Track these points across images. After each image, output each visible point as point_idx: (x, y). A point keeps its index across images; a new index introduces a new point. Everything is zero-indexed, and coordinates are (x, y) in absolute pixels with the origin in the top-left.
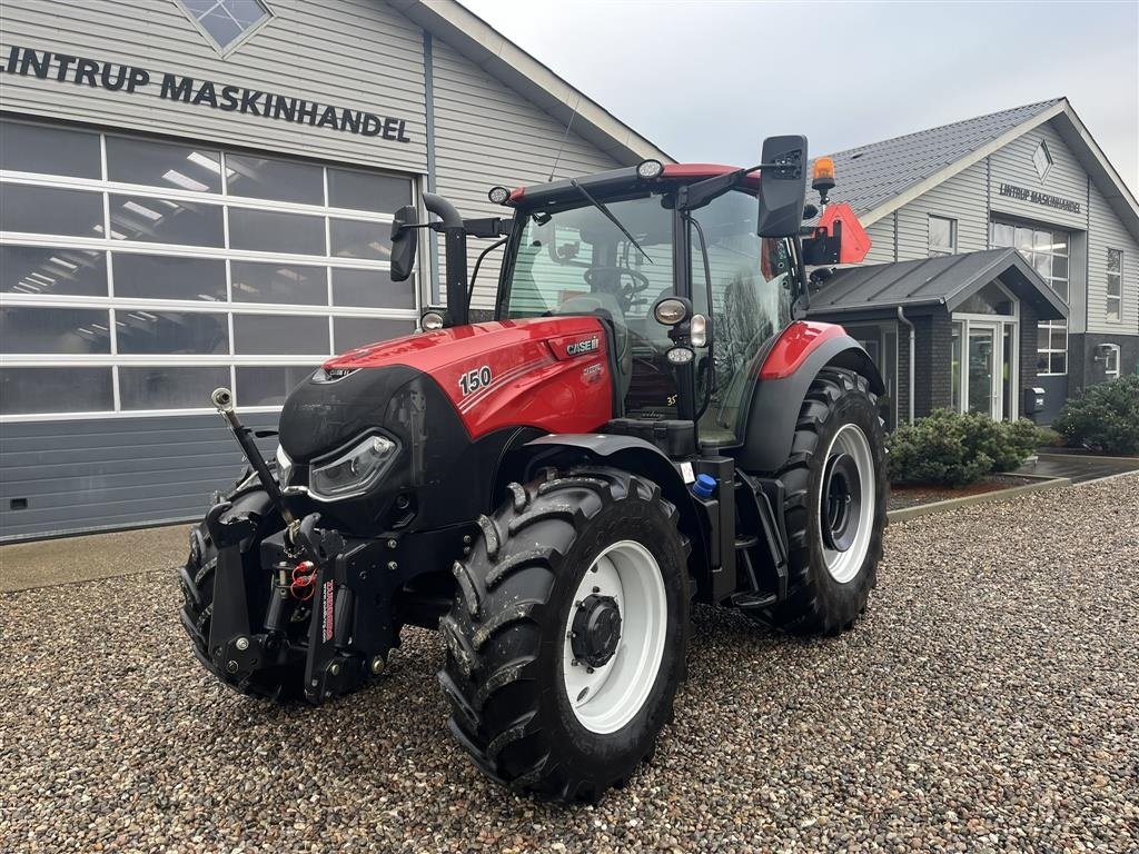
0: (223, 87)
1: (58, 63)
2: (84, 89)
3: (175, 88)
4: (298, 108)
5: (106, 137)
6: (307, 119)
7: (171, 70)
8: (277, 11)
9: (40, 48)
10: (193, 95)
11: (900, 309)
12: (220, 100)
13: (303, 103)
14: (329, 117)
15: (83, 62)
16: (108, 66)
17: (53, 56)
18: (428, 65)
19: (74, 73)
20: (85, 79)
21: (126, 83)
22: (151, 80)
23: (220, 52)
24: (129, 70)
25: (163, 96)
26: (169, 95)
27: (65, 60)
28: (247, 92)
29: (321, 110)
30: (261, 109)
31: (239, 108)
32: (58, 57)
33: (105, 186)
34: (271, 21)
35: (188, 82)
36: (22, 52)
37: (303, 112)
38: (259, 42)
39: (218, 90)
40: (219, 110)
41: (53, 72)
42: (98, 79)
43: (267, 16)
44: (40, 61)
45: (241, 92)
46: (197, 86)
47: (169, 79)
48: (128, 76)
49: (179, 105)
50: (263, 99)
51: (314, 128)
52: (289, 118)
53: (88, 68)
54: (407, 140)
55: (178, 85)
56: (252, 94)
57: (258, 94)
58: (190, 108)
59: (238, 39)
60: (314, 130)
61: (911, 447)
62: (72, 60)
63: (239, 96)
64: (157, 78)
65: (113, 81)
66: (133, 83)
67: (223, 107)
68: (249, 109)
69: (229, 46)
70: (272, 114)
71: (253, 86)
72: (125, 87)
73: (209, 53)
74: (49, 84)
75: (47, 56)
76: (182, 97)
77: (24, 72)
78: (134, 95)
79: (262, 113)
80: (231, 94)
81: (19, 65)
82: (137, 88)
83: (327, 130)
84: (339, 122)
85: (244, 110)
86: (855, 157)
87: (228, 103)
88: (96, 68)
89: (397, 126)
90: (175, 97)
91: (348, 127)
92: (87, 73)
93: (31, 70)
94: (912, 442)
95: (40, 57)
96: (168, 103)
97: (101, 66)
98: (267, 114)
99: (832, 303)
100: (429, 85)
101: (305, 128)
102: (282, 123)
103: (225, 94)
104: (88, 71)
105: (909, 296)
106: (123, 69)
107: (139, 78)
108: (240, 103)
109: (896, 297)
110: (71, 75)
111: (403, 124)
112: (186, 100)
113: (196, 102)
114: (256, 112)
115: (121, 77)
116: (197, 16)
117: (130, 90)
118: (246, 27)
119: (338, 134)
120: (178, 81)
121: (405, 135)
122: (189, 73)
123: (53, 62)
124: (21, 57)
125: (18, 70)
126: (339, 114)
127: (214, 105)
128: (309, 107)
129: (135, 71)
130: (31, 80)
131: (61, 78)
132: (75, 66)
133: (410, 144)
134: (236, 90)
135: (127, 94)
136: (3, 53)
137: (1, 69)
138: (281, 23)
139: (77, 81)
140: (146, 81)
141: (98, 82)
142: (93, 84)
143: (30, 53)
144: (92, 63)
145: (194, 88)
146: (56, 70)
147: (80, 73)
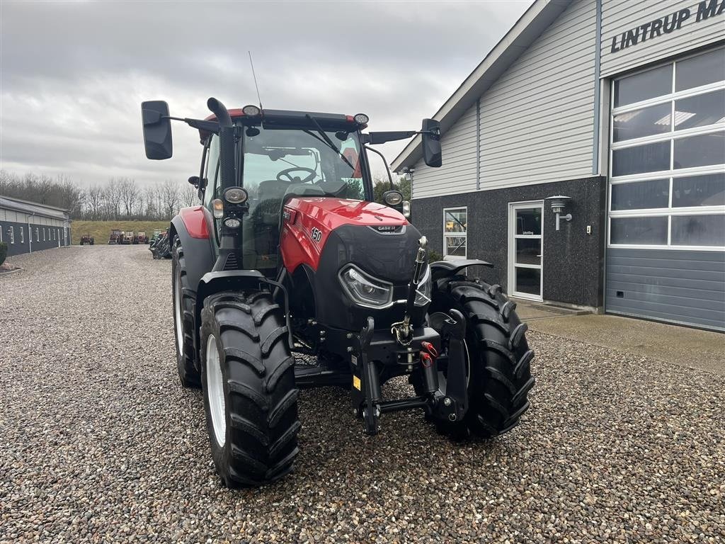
2: (657, 40)
3: (706, 10)
5: (675, 62)
9: (634, 26)
10: (717, 9)
15: (655, 22)
16: (667, 18)
17: (641, 28)
19: (650, 33)
20: (655, 34)
21: (677, 23)
22: (691, 13)
24: (678, 14)
25: (698, 20)
26: (701, 18)
27: (645, 27)
36: (626, 34)
42: (662, 29)
44: (635, 35)
47: (702, 6)
48: (677, 18)
53: (657, 25)
55: (707, 7)
62: (648, 25)
64: (694, 10)
65: (669, 27)
66: (681, 20)
72: (676, 27)
74: (640, 45)
75: (638, 29)
76: (709, 14)
77: (627, 46)
78: (681, 30)
81: (625, 43)
82: (683, 24)
90: (705, 18)
92: (656, 29)
93: (630, 42)
95: (634, 33)
104: (657, 27)
106: (675, 15)
107: (684, 15)
110: (648, 35)
112: (713, 15)
113: (720, 12)
115: (674, 22)
117: (679, 27)
120: (708, 3)
123: (641, 31)
124: (626, 38)
125: (624, 46)
129: (682, 12)
130: (632, 48)
131: (644, 40)
132: (649, 29)
135: (677, 31)
136: (619, 39)
137: (618, 50)
139: (652, 37)
140: (688, 16)
141: (662, 32)
142: (659, 34)
143: (630, 32)
144: (659, 21)
145: (718, 3)
146: (641, 36)
147: (653, 30)
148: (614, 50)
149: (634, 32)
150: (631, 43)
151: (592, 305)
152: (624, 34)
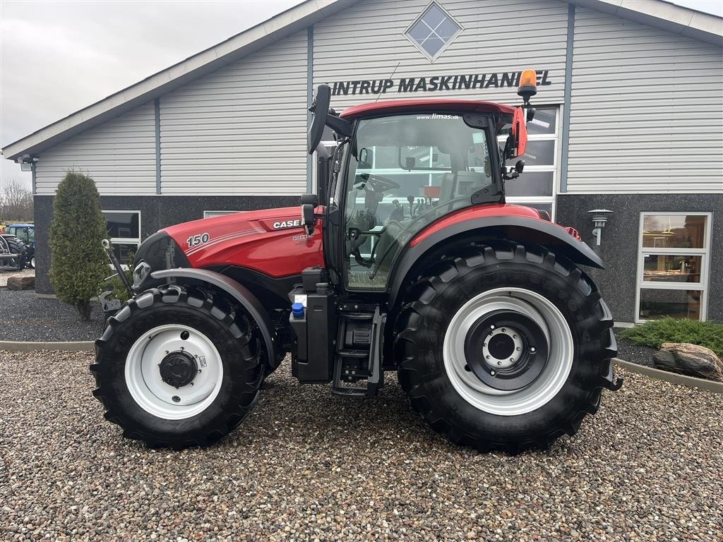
0: (430, 79)
1: (353, 86)
2: (364, 96)
3: (406, 85)
4: (473, 80)
6: (478, 85)
7: (403, 76)
8: (465, 25)
9: (345, 80)
10: (415, 87)
12: (428, 86)
13: (477, 76)
14: (493, 81)
15: (364, 82)
16: (374, 82)
20: (364, 91)
21: (382, 88)
23: (430, 59)
25: (399, 91)
26: (402, 90)
27: (355, 83)
28: (443, 78)
29: (488, 78)
30: (451, 85)
31: (438, 88)
32: (353, 83)
34: (461, 33)
35: (412, 80)
37: (476, 81)
38: (454, 46)
39: (428, 81)
40: (428, 92)
42: (370, 89)
43: (459, 30)
45: (440, 78)
46: (417, 81)
47: (403, 81)
49: (407, 93)
50: (452, 80)
51: (484, 89)
52: (467, 87)
53: (366, 85)
54: (549, 83)
55: (407, 83)
56: (446, 78)
57: (450, 78)
58: (412, 93)
59: (441, 49)
60: (484, 91)
62: (358, 82)
63: (439, 81)
64: (397, 82)
65: (376, 89)
66: (386, 87)
67: (430, 89)
68: (444, 87)
69: (436, 54)
70: (457, 87)
71: (447, 74)
73: (424, 61)
74: (350, 96)
75: (348, 83)
76: (408, 90)
77: (339, 94)
79: (451, 87)
82: (387, 90)
83: (492, 89)
84: (499, 82)
85: (441, 89)
87: (433, 87)
88: (368, 83)
89: (542, 76)
90: (405, 91)
91: (506, 84)
98: (454, 88)
101: (478, 90)
102: (464, 91)
103: (432, 82)
106: (381, 81)
108: (439, 85)
110: (358, 90)
111: (546, 72)
112: (411, 90)
113: (416, 90)
114: (448, 88)
115: (380, 86)
116: (420, 42)
118: (446, 40)
119: (499, 90)
121: (548, 80)
122: (412, 76)
123: (351, 86)
126: (500, 77)
127: (425, 90)
128: (480, 78)
129: (387, 81)
130: (342, 97)
131: (354, 93)
132: (359, 86)
133: (551, 85)
134: (437, 78)
135: (382, 94)
138: (468, 32)
139: (361, 93)
140: (392, 85)
141: (370, 91)
142: (367, 92)
143: (341, 84)
144: (367, 82)
145: (415, 83)
146: (352, 89)
147: (362, 88)
149: (345, 84)
150: (342, 92)
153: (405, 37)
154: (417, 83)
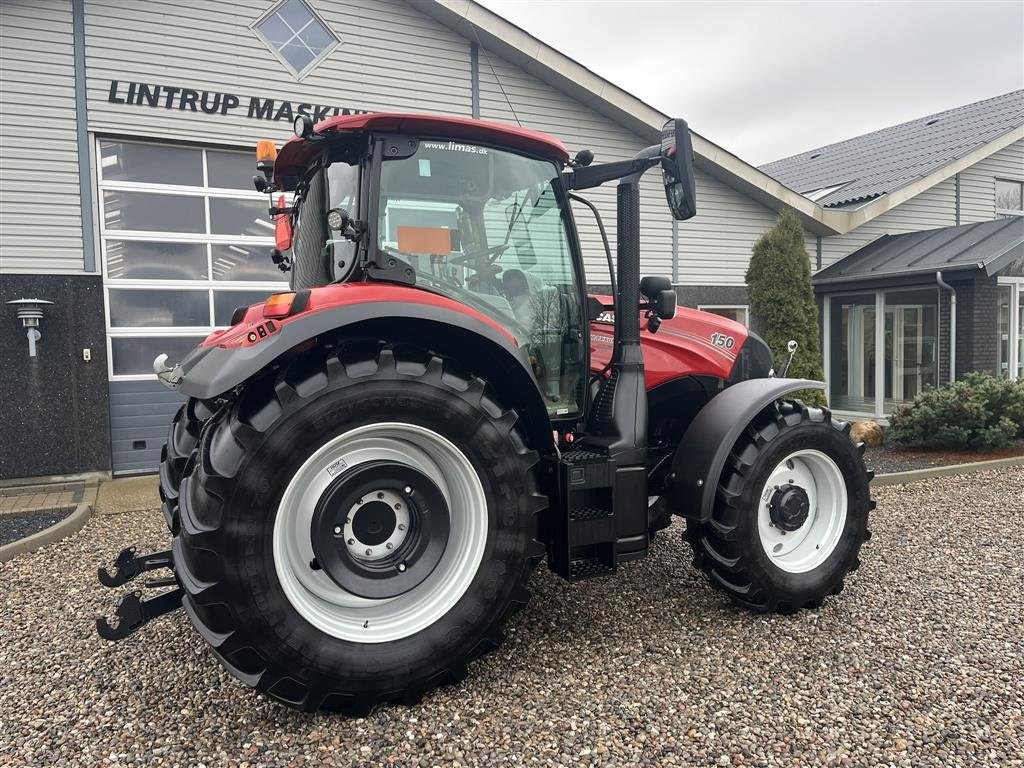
0: (299, 105)
1: (166, 94)
2: (187, 114)
3: (260, 109)
5: (207, 152)
7: (256, 94)
8: (344, 38)
9: (152, 82)
10: (274, 113)
11: (939, 274)
15: (186, 92)
16: (205, 94)
17: (162, 88)
18: (475, 72)
19: (179, 101)
20: (188, 106)
21: (220, 107)
22: (240, 103)
23: (295, 76)
24: (222, 96)
25: (250, 115)
26: (255, 115)
27: (171, 91)
28: (318, 107)
32: (166, 89)
33: (206, 191)
34: (339, 47)
35: (270, 103)
36: (138, 86)
38: (329, 64)
39: (295, 108)
41: (162, 101)
42: (198, 105)
43: (335, 42)
44: (152, 93)
45: (313, 108)
46: (277, 106)
47: (255, 101)
48: (221, 101)
49: (263, 122)
50: (331, 113)
53: (190, 97)
55: (262, 106)
56: (322, 109)
57: (327, 109)
58: (272, 124)
59: (311, 64)
61: (930, 411)
62: (177, 90)
63: (311, 111)
64: (245, 102)
65: (210, 106)
66: (226, 106)
69: (304, 70)
71: (323, 102)
72: (219, 110)
73: (286, 77)
74: (160, 111)
75: (157, 88)
76: (265, 116)
77: (139, 103)
78: (227, 117)
80: (305, 110)
81: (136, 97)
82: (229, 111)
86: (930, 124)
88: (196, 96)
90: (260, 116)
92: (189, 101)
93: (145, 101)
94: (933, 407)
95: (152, 90)
96: (254, 121)
97: (200, 94)
99: (873, 270)
100: (475, 89)
103: (300, 110)
104: (189, 99)
105: (949, 261)
106: (218, 96)
107: (231, 102)
108: (312, 117)
109: (936, 262)
110: (176, 103)
112: (269, 118)
113: (277, 119)
115: (216, 103)
116: (277, 46)
117: (224, 112)
118: (318, 53)
120: (262, 103)
122: (271, 95)
123: (163, 93)
124: (137, 91)
125: (135, 101)
127: (291, 120)
129: (228, 97)
130: (145, 109)
131: (169, 105)
132: (178, 95)
134: (308, 106)
136: (123, 88)
137: (121, 101)
138: (347, 48)
139: (182, 108)
140: (236, 104)
141: (198, 107)
142: (194, 109)
143: (144, 87)
144: (193, 92)
145: (275, 107)
146: (165, 100)
147: (184, 101)
148: (113, 99)
151: (99, 469)
152: (133, 85)
153: (255, 33)
154: (279, 108)
